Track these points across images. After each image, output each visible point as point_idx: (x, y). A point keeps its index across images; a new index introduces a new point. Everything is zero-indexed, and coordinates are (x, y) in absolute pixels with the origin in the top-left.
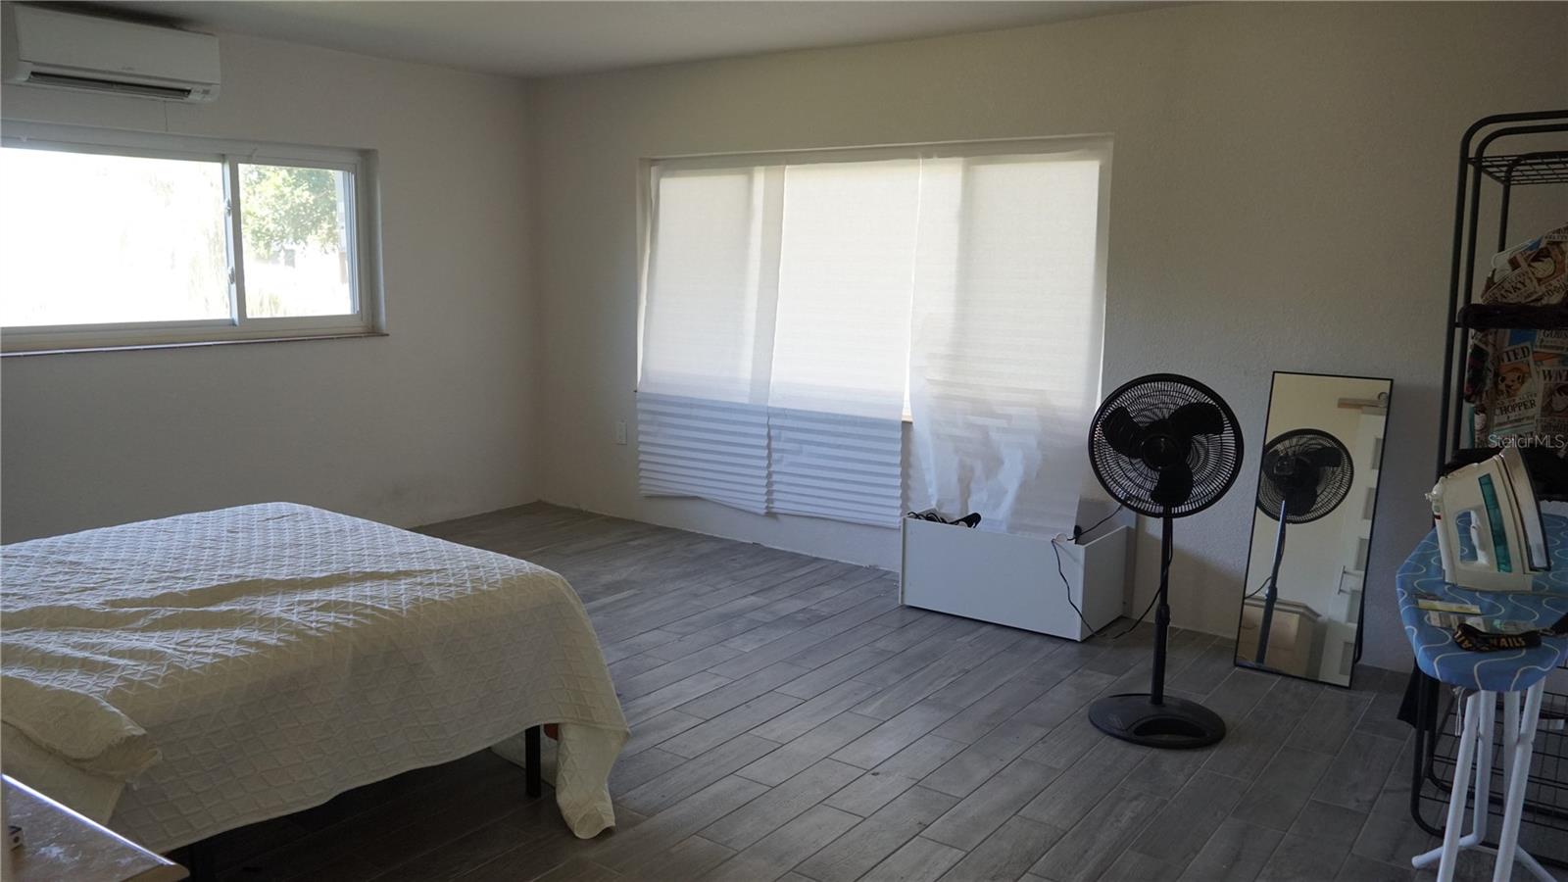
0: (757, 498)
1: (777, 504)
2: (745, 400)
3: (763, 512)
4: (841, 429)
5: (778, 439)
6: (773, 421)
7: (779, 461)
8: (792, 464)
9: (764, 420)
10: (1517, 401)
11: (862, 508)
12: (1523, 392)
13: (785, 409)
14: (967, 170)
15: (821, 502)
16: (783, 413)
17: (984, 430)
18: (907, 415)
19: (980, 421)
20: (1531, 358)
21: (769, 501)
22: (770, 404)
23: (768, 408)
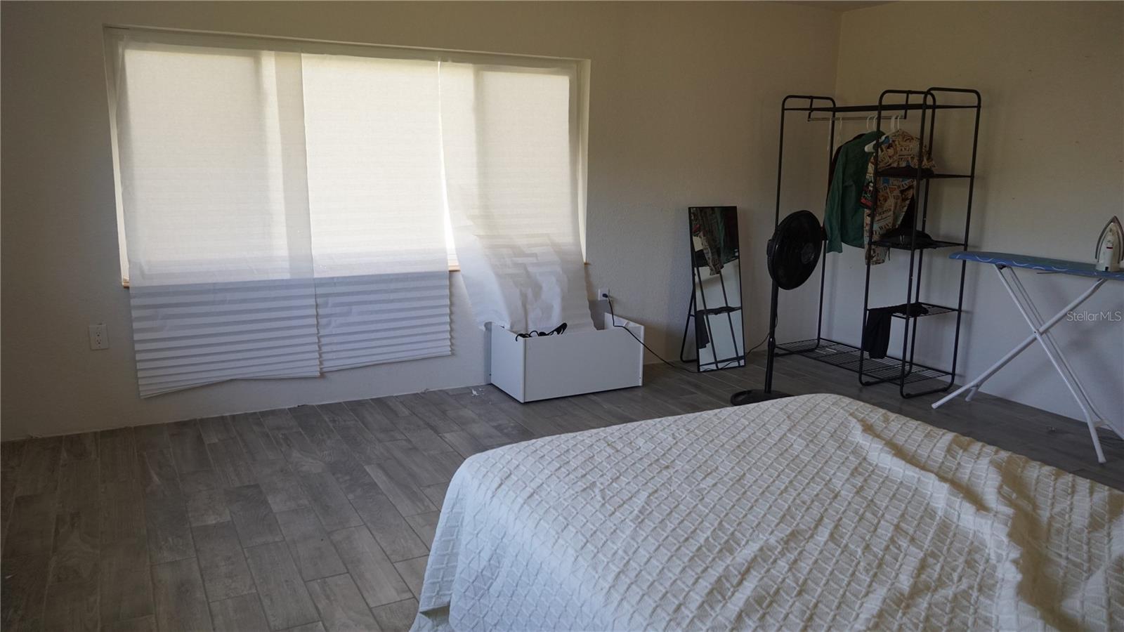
0: (312, 362)
1: (326, 364)
2: (287, 276)
3: (318, 374)
4: (393, 286)
5: (326, 305)
6: (320, 291)
7: (328, 324)
8: (342, 325)
9: (311, 291)
10: (885, 209)
11: (415, 346)
12: (886, 205)
13: (333, 278)
14: (477, 75)
15: (374, 351)
16: (332, 282)
17: (524, 266)
18: (453, 264)
19: (520, 260)
20: (888, 190)
21: (321, 363)
22: (316, 276)
23: (314, 279)
